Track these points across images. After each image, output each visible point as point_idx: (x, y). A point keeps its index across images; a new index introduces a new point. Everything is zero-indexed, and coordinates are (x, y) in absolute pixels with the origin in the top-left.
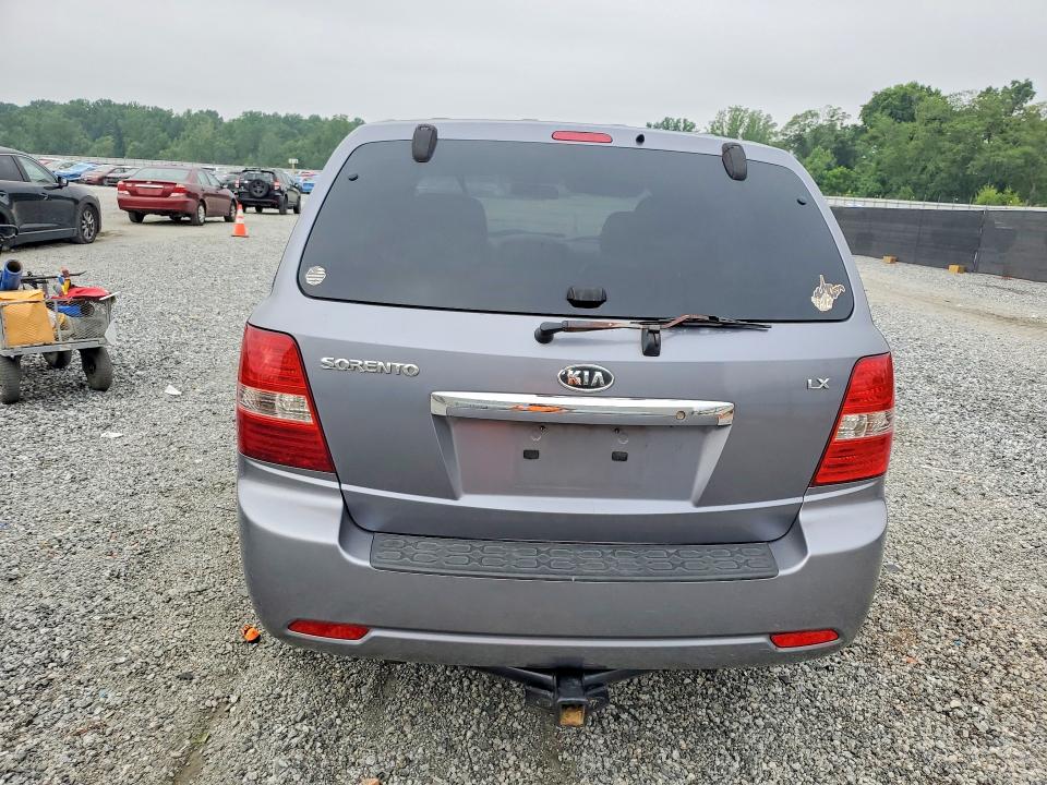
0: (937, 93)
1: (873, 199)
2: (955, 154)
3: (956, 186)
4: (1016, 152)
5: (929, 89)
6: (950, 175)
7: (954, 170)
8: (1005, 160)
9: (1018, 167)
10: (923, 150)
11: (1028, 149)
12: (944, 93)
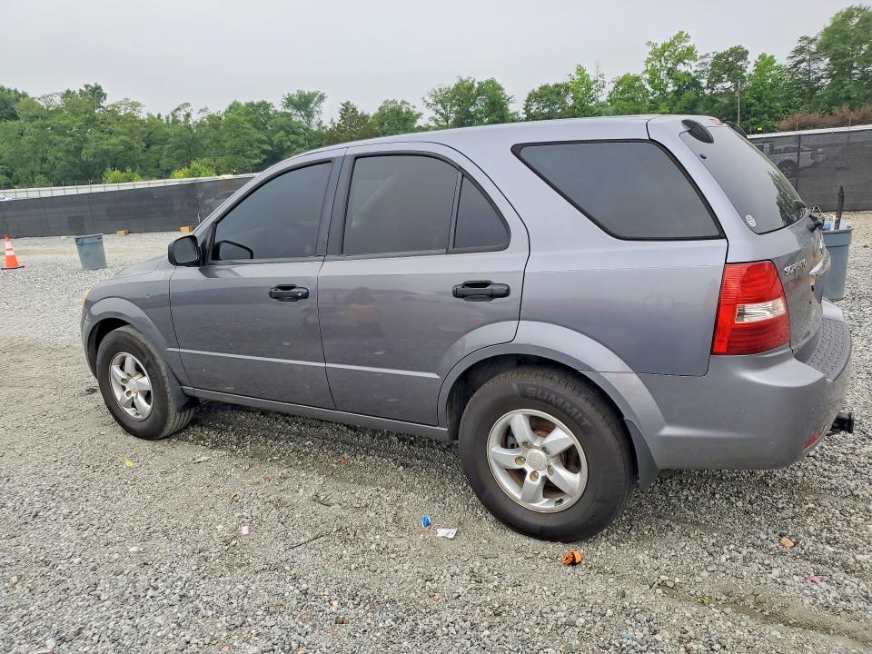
0: (25, 95)
1: (12, 190)
2: (67, 145)
3: (77, 171)
4: (114, 140)
5: (15, 91)
6: (69, 162)
7: (71, 158)
8: (110, 147)
9: (120, 152)
10: (36, 144)
11: (122, 137)
12: (31, 95)
